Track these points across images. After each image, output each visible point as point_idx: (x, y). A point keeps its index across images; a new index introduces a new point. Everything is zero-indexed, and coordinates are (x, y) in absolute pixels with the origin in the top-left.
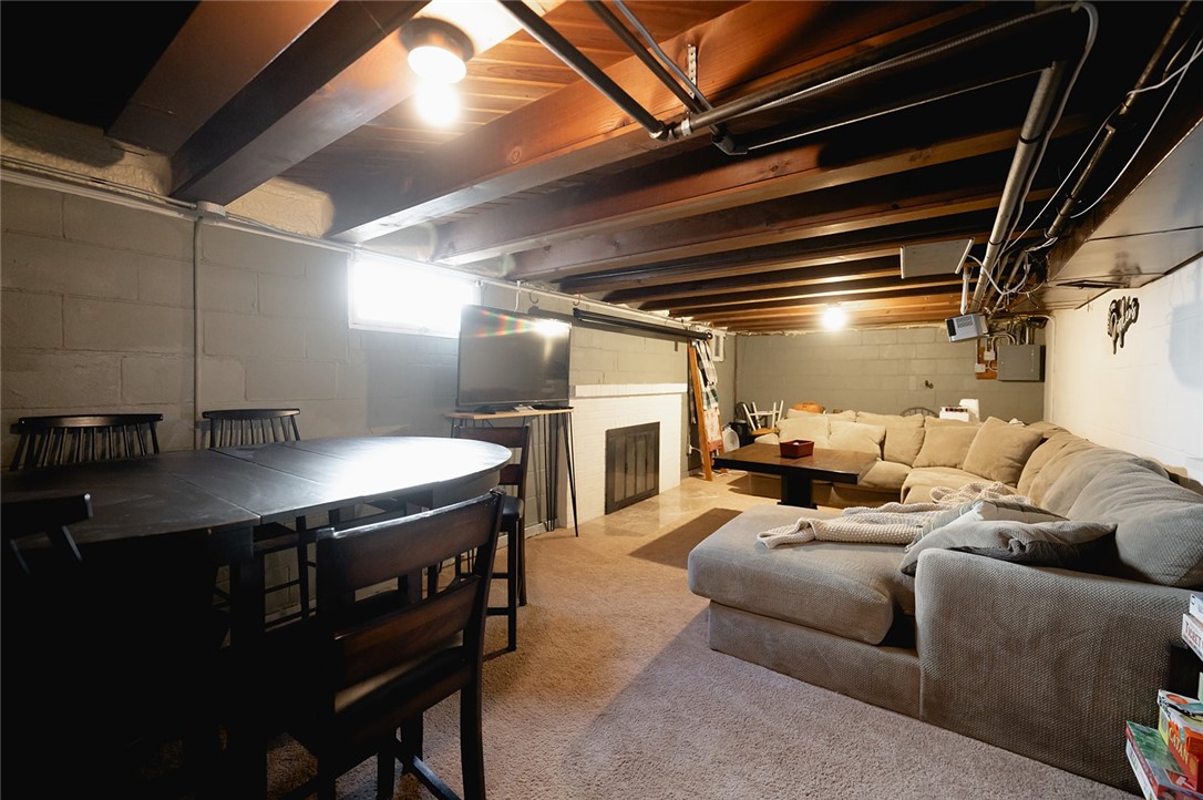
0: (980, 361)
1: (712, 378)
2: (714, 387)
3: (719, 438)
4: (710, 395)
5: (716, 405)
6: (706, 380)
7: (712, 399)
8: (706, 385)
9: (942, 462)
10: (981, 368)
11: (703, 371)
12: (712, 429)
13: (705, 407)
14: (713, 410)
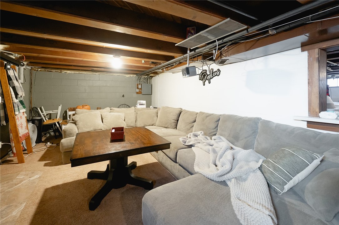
0: (138, 88)
1: (21, 93)
2: (21, 99)
3: (27, 131)
4: (19, 104)
5: (24, 110)
6: (16, 94)
7: (21, 106)
8: (16, 98)
9: (149, 124)
10: (138, 90)
11: (14, 88)
12: (22, 127)
13: (17, 113)
14: (21, 114)
